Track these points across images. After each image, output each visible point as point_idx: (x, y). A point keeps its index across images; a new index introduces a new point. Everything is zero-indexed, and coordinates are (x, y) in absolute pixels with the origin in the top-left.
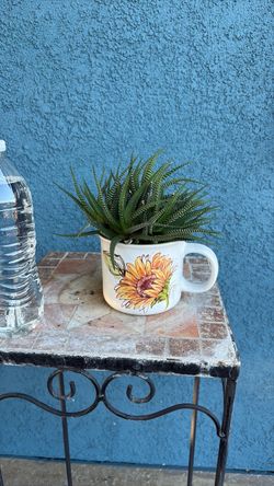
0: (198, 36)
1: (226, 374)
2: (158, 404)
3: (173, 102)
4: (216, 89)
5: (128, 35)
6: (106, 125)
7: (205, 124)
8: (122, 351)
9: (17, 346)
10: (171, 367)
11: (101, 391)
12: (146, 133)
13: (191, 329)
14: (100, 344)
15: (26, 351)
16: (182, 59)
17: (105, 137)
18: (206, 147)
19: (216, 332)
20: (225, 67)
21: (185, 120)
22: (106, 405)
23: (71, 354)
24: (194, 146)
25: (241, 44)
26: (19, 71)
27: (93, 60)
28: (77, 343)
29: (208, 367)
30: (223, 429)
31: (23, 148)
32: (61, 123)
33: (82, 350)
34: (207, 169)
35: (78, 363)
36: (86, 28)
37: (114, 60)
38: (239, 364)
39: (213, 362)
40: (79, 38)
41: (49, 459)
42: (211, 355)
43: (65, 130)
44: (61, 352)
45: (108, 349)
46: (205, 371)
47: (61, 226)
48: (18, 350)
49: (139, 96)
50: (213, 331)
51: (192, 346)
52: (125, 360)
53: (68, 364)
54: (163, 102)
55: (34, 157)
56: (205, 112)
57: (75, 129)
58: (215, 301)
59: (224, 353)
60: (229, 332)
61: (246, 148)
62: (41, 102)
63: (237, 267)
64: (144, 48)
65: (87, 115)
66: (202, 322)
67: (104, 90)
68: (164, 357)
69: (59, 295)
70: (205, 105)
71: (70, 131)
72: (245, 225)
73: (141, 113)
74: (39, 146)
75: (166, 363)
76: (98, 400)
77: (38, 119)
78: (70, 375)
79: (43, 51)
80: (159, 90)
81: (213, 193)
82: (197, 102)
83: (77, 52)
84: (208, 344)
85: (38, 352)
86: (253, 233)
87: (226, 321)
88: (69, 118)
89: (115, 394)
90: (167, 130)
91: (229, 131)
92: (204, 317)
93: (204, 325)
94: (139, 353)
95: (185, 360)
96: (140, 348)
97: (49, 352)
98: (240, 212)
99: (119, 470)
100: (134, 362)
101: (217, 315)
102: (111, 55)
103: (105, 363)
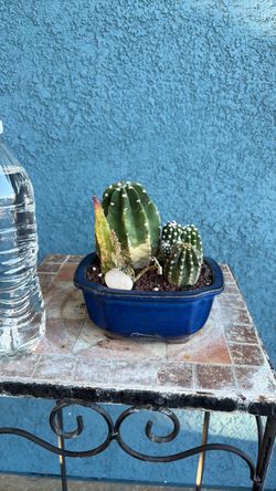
3: (187, 90)
4: (236, 76)
5: (140, 12)
6: (112, 113)
7: (222, 115)
8: (141, 382)
9: (13, 373)
10: (202, 402)
11: (114, 429)
12: (157, 124)
13: (219, 352)
14: (114, 371)
15: (25, 380)
16: (200, 41)
17: (111, 126)
18: (222, 140)
19: (249, 355)
20: (247, 51)
21: (199, 110)
22: (120, 444)
23: (79, 385)
24: (210, 139)
26: (16, 51)
27: (100, 39)
28: (86, 370)
29: (247, 403)
30: (258, 472)
31: (19, 138)
32: (63, 111)
33: (92, 380)
34: (223, 165)
35: (88, 396)
37: (123, 40)
39: (252, 397)
40: (84, 14)
42: (249, 387)
43: (67, 119)
44: (67, 382)
45: (124, 378)
46: (243, 408)
47: (59, 225)
48: (15, 379)
49: (150, 82)
50: (247, 354)
51: (224, 376)
52: (146, 394)
53: (76, 396)
54: (176, 89)
55: (31, 148)
56: (223, 102)
57: (78, 118)
58: (243, 318)
59: (264, 384)
60: (265, 357)
61: (267, 143)
62: (40, 86)
63: (251, 273)
64: (157, 28)
65: (92, 103)
66: (232, 343)
67: (112, 74)
68: (193, 390)
69: (62, 306)
70: (223, 93)
71: (72, 119)
73: (152, 101)
74: (37, 136)
75: (195, 398)
76: (110, 438)
77: (36, 106)
79: (44, 29)
80: (172, 76)
81: (229, 193)
82: (214, 90)
83: (82, 31)
84: (243, 372)
85: (39, 381)
87: (260, 343)
88: (72, 105)
90: (180, 121)
91: (249, 123)
92: (233, 338)
93: (235, 347)
94: (163, 383)
95: (219, 394)
96: (164, 378)
97: (52, 382)
100: (157, 396)
101: (248, 334)
102: (119, 34)
103: (122, 397)
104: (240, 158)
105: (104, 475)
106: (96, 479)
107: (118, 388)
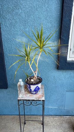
2: (37, 104)
9: (23, 99)
11: (31, 103)
13: (40, 96)
14: (31, 98)
19: (43, 96)
30: (44, 106)
35: (29, 100)
38: (45, 100)
39: (42, 100)
44: (27, 99)
51: (40, 98)
58: (43, 92)
59: (43, 99)
68: (37, 99)
78: (28, 101)
87: (44, 95)
89: (33, 103)
95: (39, 100)
96: (35, 98)
99: (32, 116)
101: (43, 94)
103: (32, 100)
104: (46, 69)
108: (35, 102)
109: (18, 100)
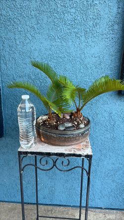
0: (83, 56)
1: (89, 157)
2: (69, 167)
3: (75, 76)
4: (89, 72)
5: (61, 55)
8: (61, 151)
10: (74, 155)
11: (55, 163)
13: (79, 146)
15: (35, 151)
16: (78, 63)
19: (86, 146)
20: (92, 66)
22: (56, 167)
23: (47, 152)
25: (97, 59)
26: (25, 65)
28: (48, 149)
29: (84, 155)
30: (89, 174)
32: (38, 82)
33: (50, 151)
35: (48, 154)
36: (47, 53)
38: (92, 154)
41: (29, 203)
43: (39, 85)
44: (44, 151)
48: (32, 151)
51: (80, 150)
52: (62, 153)
53: (46, 155)
54: (72, 76)
56: (85, 79)
57: (43, 84)
59: (88, 151)
60: (90, 147)
62: (32, 75)
64: (65, 60)
68: (72, 152)
71: (41, 84)
72: (99, 116)
76: (54, 165)
77: (30, 81)
80: (70, 72)
82: (83, 76)
84: (84, 149)
85: (38, 151)
86: (102, 119)
87: (90, 144)
88: (41, 80)
93: (83, 145)
94: (65, 151)
97: (41, 151)
98: (97, 112)
100: (64, 154)
101: (87, 142)
102: (55, 61)
105: (50, 203)
106: (47, 205)
107: (56, 152)
108: (65, 160)
109: (20, 153)
